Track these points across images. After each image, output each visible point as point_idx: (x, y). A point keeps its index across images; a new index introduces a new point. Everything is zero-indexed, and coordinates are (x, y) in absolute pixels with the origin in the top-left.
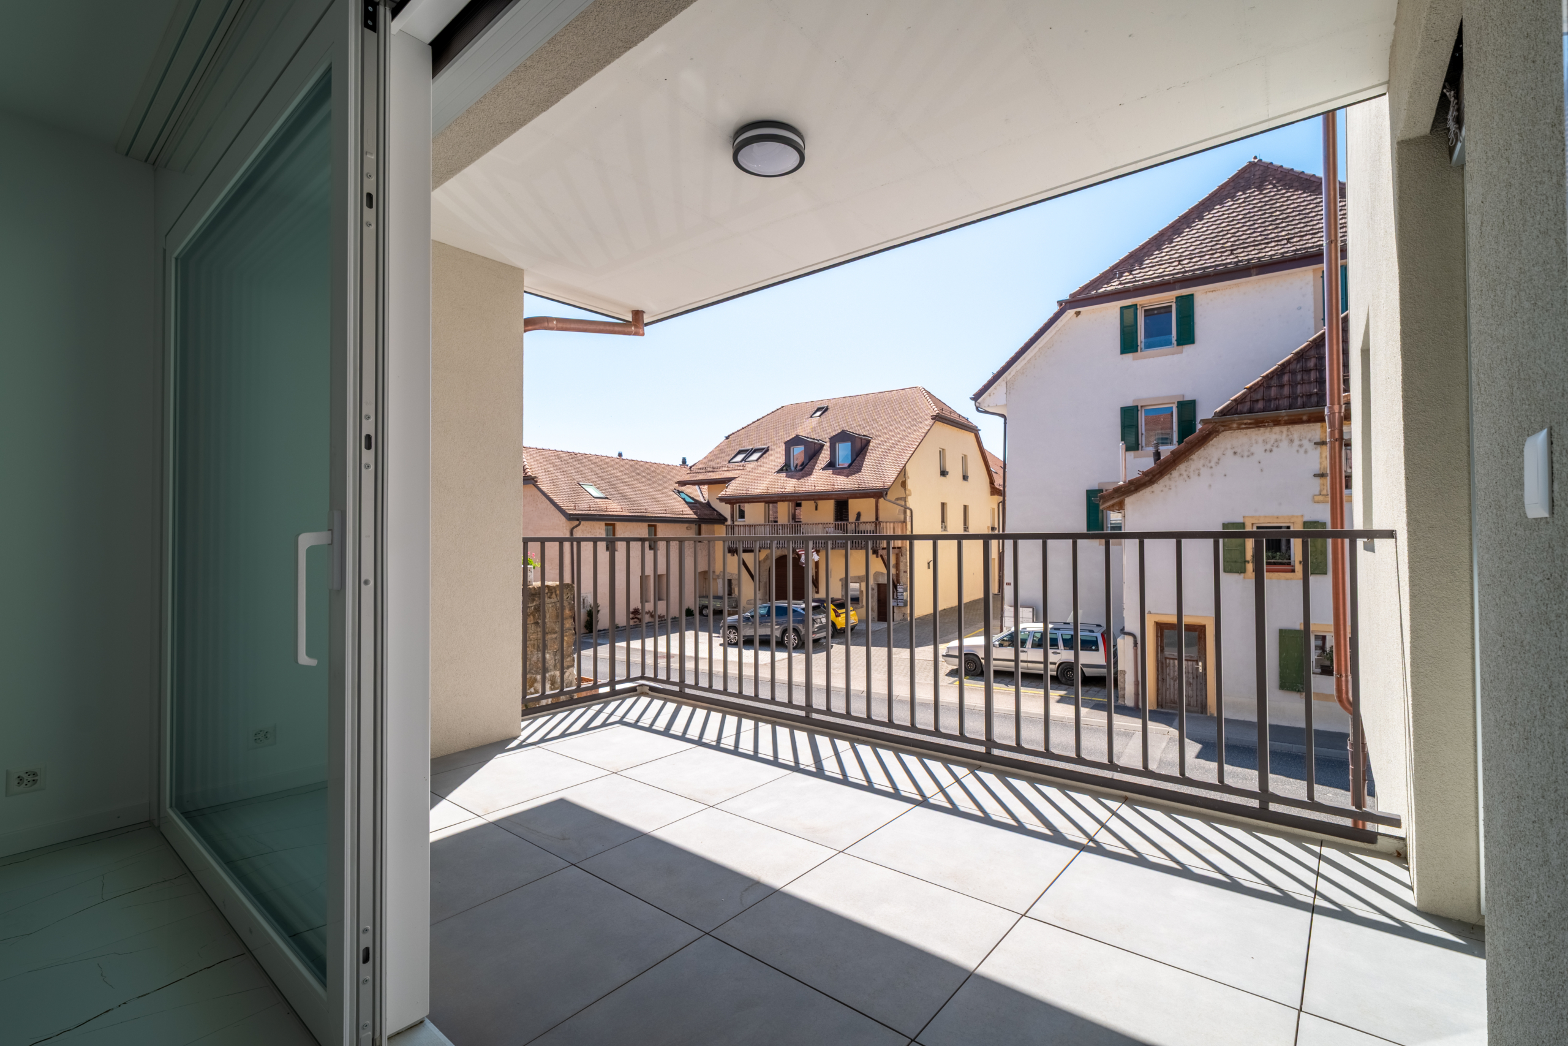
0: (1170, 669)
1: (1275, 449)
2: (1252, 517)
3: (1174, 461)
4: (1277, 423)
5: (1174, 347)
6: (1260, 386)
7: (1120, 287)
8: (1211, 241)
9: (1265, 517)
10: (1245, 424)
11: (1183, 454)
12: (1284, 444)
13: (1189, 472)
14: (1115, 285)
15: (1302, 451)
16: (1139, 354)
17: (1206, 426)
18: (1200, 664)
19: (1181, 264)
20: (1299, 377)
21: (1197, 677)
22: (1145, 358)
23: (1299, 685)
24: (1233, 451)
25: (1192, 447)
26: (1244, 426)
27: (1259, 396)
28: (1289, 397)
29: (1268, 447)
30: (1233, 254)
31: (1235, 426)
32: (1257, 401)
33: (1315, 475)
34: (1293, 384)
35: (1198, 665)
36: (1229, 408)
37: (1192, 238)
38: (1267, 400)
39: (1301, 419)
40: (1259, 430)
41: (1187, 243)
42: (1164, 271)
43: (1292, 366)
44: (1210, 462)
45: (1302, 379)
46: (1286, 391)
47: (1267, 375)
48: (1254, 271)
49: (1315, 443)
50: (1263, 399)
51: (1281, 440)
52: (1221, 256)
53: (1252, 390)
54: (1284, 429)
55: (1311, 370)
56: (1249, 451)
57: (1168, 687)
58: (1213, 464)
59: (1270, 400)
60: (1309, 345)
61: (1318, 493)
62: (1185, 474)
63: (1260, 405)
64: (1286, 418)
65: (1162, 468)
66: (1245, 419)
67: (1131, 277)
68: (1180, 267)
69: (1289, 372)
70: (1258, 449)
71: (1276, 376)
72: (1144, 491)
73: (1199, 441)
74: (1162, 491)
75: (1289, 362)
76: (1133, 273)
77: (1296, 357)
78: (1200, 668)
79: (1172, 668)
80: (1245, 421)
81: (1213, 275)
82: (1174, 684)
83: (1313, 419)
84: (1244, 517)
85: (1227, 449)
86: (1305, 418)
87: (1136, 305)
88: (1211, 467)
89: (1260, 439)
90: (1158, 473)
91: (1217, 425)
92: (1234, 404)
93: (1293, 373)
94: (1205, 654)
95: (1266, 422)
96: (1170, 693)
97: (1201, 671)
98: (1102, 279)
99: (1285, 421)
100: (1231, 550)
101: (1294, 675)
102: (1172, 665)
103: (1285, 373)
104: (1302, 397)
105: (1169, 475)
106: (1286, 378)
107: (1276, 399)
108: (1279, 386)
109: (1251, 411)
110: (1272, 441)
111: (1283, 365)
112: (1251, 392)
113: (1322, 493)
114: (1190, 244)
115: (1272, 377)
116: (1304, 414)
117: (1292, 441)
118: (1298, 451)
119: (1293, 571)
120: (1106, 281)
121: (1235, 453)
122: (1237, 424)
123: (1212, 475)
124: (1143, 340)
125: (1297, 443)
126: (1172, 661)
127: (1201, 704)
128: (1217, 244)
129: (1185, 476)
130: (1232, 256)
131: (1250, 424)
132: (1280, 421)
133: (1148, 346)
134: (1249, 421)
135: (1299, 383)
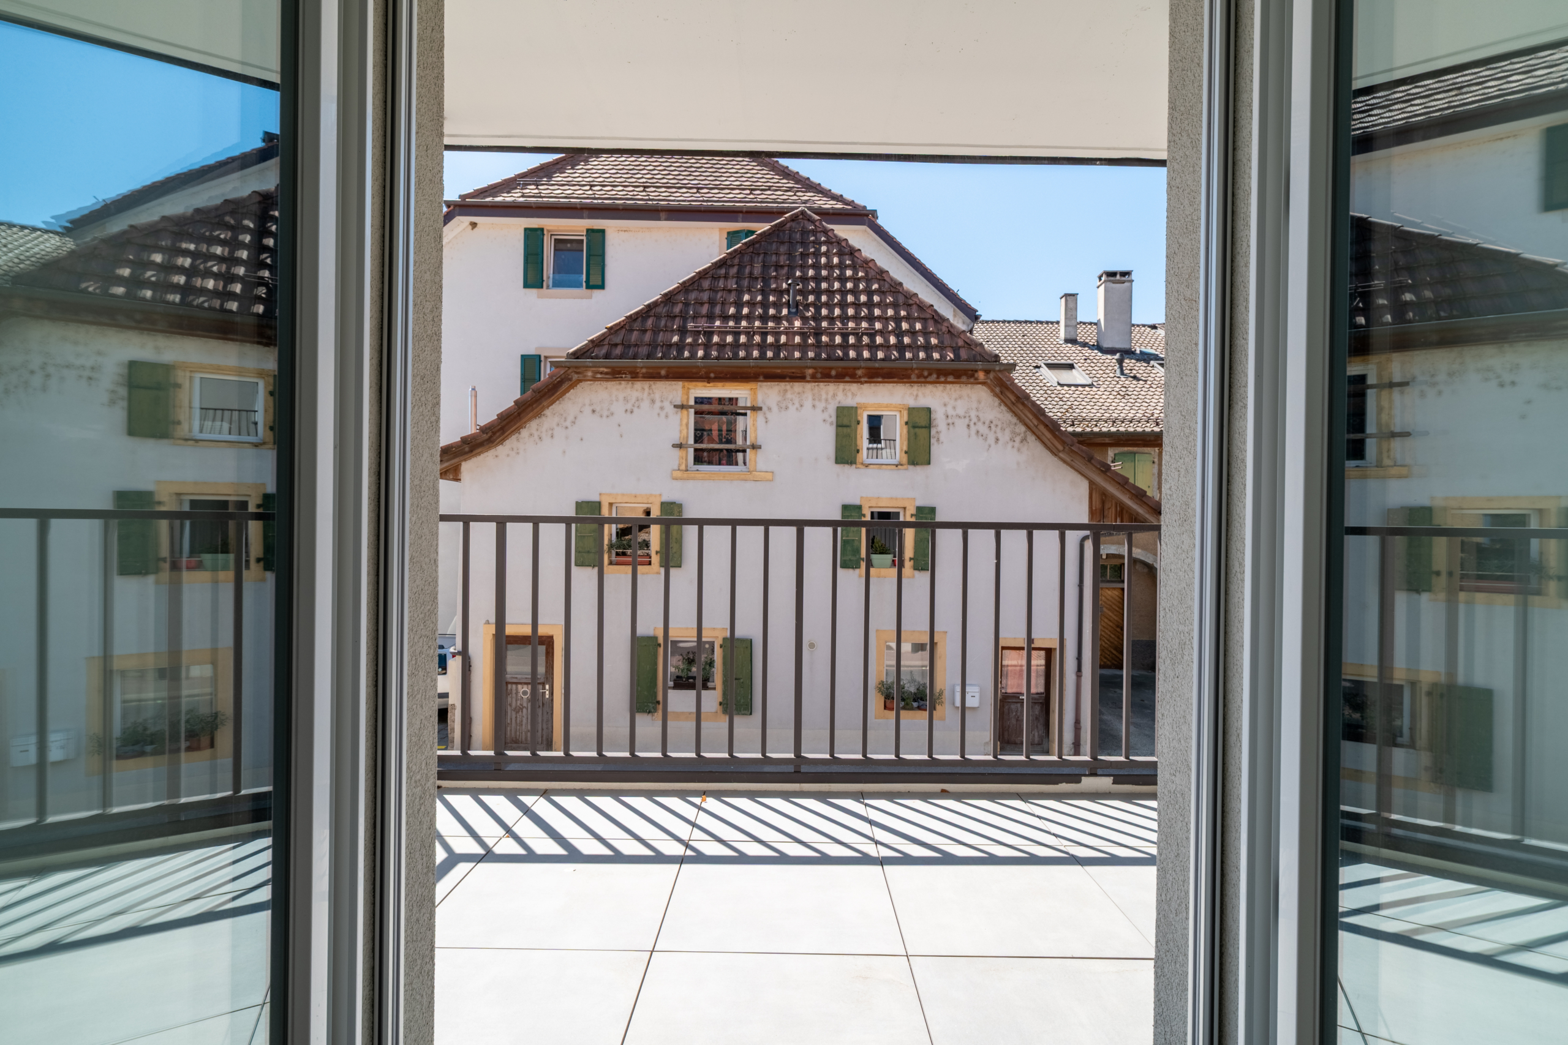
0: (512, 698)
1: (635, 410)
2: (609, 495)
3: (519, 414)
4: (634, 375)
5: (583, 291)
6: (622, 327)
7: (522, 199)
8: (627, 173)
9: (623, 495)
10: (601, 373)
11: (530, 405)
12: (645, 404)
13: (541, 432)
14: (514, 196)
15: (663, 414)
16: (544, 291)
17: (558, 370)
18: (547, 687)
19: (592, 190)
20: (663, 323)
21: (543, 704)
22: (551, 297)
23: (650, 704)
24: (591, 408)
25: (541, 397)
26: (599, 376)
27: (618, 339)
28: (650, 345)
29: (629, 406)
30: (646, 191)
31: (590, 374)
32: (616, 345)
33: (674, 446)
34: (656, 331)
35: (544, 688)
36: (585, 350)
37: (609, 165)
38: (627, 346)
39: (659, 373)
40: (620, 384)
41: (603, 169)
42: (573, 193)
43: (659, 310)
44: (565, 420)
45: (666, 326)
46: (648, 337)
47: (631, 316)
48: (663, 215)
49: (676, 406)
50: (623, 344)
51: (642, 399)
52: (634, 191)
53: (612, 331)
54: (646, 384)
55: (676, 316)
56: (608, 410)
57: (509, 722)
58: (568, 423)
59: (629, 346)
60: (678, 287)
61: (676, 468)
62: (536, 434)
63: (618, 351)
64: (644, 370)
65: (505, 422)
66: (599, 367)
67: (536, 191)
68: (590, 192)
69: (655, 316)
70: (619, 408)
71: (640, 318)
72: (486, 454)
73: (549, 390)
74: (508, 455)
75: (655, 304)
76: (540, 187)
77: (664, 299)
78: (547, 692)
79: (514, 695)
80: (601, 369)
81: (623, 210)
82: (516, 717)
83: (671, 375)
84: (600, 494)
85: (584, 405)
86: (663, 372)
87: (542, 230)
88: (567, 428)
89: (621, 396)
90: (499, 430)
91: (570, 371)
92: (591, 346)
93: (658, 317)
94: (553, 674)
95: (623, 374)
96: (511, 730)
97: (547, 696)
98: (503, 186)
99: (643, 374)
100: (584, 536)
101: (646, 693)
102: (514, 692)
103: (650, 316)
104: (662, 346)
105: (517, 435)
106: (650, 322)
107: (636, 345)
108: (642, 330)
109: (607, 356)
110: (634, 400)
111: (649, 306)
112: (612, 334)
113: (681, 468)
114: (605, 171)
115: (637, 318)
116: (662, 368)
117: (653, 401)
118: (659, 414)
119: (650, 563)
120: (508, 190)
121: (594, 411)
122: (593, 372)
123: (567, 438)
124: (551, 276)
125: (658, 404)
126: (514, 686)
127: (547, 739)
128: (632, 177)
129: (536, 437)
130: (644, 194)
131: (607, 373)
132: (638, 373)
133: (557, 284)
134: (605, 370)
135: (662, 330)
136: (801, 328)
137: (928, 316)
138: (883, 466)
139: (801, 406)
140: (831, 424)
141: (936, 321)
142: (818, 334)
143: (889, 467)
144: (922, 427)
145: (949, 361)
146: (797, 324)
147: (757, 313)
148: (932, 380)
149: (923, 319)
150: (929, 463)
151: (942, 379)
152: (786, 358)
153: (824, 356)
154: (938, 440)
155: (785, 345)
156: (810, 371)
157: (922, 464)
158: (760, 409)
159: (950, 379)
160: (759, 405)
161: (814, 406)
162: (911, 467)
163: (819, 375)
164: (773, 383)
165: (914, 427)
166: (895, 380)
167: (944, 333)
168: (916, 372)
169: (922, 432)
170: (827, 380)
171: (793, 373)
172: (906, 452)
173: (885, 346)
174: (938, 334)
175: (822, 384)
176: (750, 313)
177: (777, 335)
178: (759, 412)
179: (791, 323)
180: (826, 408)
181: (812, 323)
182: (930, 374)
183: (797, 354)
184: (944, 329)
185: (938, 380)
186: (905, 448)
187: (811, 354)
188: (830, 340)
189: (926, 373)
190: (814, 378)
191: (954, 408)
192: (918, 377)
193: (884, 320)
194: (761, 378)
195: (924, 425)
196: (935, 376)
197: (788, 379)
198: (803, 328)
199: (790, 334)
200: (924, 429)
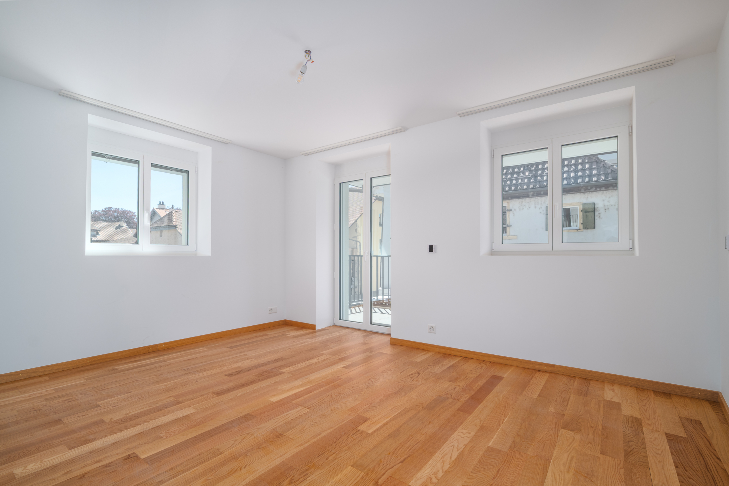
136: (528, 176)
137: (593, 160)
138: (570, 231)
139: (529, 207)
140: (544, 214)
141: (597, 162)
142: (536, 177)
143: (573, 231)
144: (590, 212)
145: (602, 181)
146: (527, 174)
147: (510, 172)
148: (593, 190)
149: (590, 162)
150: (594, 228)
151: (598, 189)
152: (520, 189)
153: (538, 186)
154: (600, 217)
155: (520, 183)
156: (531, 193)
157: (590, 228)
158: (511, 210)
159: (603, 189)
160: (511, 209)
161: (535, 207)
162: (585, 230)
163: (535, 194)
164: (516, 200)
165: (586, 212)
166: (573, 192)
167: (601, 168)
168: (584, 188)
169: (590, 215)
170: (539, 196)
171: (524, 195)
172: (582, 224)
173: (568, 178)
174: (598, 168)
175: (539, 197)
176: (506, 172)
177: (517, 180)
178: (511, 212)
179: (524, 174)
180: (541, 207)
181: (534, 172)
182: (592, 188)
183: (525, 187)
184: (601, 165)
185: (596, 190)
186: (582, 222)
187: (531, 186)
188: (541, 179)
189: (589, 188)
190: (533, 196)
191: (609, 201)
192: (585, 190)
193: (570, 166)
194: (510, 198)
195: (591, 211)
196: (594, 189)
197: (521, 198)
198: (529, 176)
199: (523, 179)
200: (591, 213)
